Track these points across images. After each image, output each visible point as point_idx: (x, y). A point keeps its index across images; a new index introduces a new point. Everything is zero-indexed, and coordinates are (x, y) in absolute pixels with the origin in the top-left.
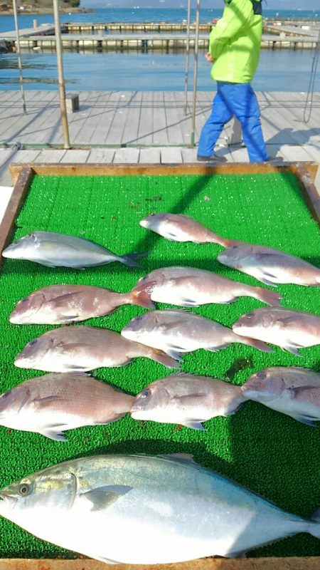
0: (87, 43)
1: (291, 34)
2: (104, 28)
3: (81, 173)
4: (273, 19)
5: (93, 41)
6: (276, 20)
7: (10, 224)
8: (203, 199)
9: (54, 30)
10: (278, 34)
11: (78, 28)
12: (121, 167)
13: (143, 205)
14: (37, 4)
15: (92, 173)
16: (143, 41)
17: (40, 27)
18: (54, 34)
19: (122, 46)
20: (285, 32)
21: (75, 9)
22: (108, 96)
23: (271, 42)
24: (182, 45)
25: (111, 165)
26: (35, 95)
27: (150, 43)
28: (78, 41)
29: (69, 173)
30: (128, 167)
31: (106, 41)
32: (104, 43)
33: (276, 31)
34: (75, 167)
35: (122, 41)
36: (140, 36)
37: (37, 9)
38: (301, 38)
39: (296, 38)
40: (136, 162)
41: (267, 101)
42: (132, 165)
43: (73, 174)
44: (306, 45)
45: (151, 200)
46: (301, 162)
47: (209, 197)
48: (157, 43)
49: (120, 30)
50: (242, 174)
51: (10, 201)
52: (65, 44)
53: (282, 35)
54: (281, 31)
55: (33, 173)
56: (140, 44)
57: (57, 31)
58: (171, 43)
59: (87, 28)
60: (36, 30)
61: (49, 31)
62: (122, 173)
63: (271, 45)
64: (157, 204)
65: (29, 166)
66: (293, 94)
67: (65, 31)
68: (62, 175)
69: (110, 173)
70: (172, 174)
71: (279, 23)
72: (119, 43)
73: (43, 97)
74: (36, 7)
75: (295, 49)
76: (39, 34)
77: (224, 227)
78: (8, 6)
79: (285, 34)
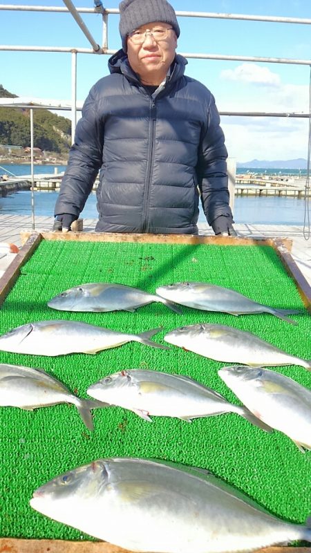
1: (277, 185)
3: (84, 239)
6: (264, 175)
7: (15, 270)
8: (191, 260)
10: (265, 185)
13: (137, 262)
15: (93, 240)
26: (45, 220)
29: (73, 239)
33: (263, 183)
34: (78, 234)
37: (61, 161)
38: (285, 187)
39: (281, 188)
41: (249, 230)
43: (77, 240)
44: (289, 193)
47: (196, 259)
53: (268, 186)
54: (268, 183)
55: (41, 238)
60: (56, 175)
63: (259, 193)
64: (150, 262)
68: (67, 240)
69: (110, 240)
71: (267, 177)
74: (60, 159)
75: (280, 195)
76: (58, 178)
79: (270, 184)
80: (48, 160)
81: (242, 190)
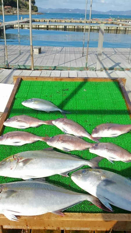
0: (42, 26)
1: (124, 25)
2: (49, 21)
3: (39, 80)
4: (117, 19)
5: (45, 26)
6: (118, 19)
7: (13, 98)
8: (83, 90)
9: (29, 21)
11: (39, 21)
12: (54, 78)
13: (61, 92)
14: (21, 11)
15: (43, 80)
16: (65, 26)
17: (23, 20)
18: (29, 23)
19: (56, 28)
20: (121, 24)
21: (36, 13)
22: (52, 48)
23: (116, 28)
24: (80, 28)
25: (50, 77)
26: (23, 47)
27: (67, 27)
28: (39, 26)
29: (35, 80)
30: (56, 78)
31: (50, 26)
32: (49, 27)
33: (118, 24)
34: (37, 78)
35: (57, 26)
36: (64, 24)
37: (21, 13)
38: (128, 26)
39: (126, 27)
40: (59, 76)
42: (58, 77)
43: (36, 80)
45: (64, 90)
46: (120, 78)
47: (86, 90)
48: (70, 27)
49: (55, 22)
50: (98, 82)
51: (13, 89)
52: (34, 26)
54: (120, 24)
55: (22, 79)
56: (63, 28)
57: (30, 22)
58: (76, 27)
59: (42, 21)
61: (27, 21)
62: (54, 80)
63: (116, 29)
64: (67, 92)
65: (20, 77)
66: (125, 49)
67: (33, 21)
68: (32, 80)
69: (50, 80)
70: (72, 81)
71: (119, 21)
72: (55, 27)
73: (27, 48)
75: (126, 30)
76: (23, 22)
77: (91, 101)
78: (10, 11)
79: (121, 25)
80: (15, 12)
81: (109, 27)
